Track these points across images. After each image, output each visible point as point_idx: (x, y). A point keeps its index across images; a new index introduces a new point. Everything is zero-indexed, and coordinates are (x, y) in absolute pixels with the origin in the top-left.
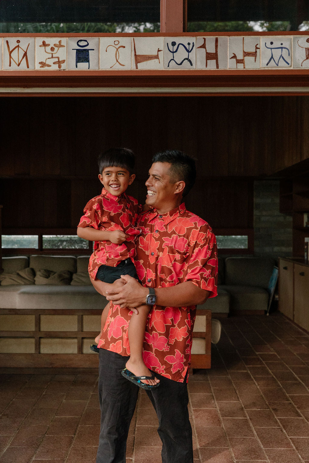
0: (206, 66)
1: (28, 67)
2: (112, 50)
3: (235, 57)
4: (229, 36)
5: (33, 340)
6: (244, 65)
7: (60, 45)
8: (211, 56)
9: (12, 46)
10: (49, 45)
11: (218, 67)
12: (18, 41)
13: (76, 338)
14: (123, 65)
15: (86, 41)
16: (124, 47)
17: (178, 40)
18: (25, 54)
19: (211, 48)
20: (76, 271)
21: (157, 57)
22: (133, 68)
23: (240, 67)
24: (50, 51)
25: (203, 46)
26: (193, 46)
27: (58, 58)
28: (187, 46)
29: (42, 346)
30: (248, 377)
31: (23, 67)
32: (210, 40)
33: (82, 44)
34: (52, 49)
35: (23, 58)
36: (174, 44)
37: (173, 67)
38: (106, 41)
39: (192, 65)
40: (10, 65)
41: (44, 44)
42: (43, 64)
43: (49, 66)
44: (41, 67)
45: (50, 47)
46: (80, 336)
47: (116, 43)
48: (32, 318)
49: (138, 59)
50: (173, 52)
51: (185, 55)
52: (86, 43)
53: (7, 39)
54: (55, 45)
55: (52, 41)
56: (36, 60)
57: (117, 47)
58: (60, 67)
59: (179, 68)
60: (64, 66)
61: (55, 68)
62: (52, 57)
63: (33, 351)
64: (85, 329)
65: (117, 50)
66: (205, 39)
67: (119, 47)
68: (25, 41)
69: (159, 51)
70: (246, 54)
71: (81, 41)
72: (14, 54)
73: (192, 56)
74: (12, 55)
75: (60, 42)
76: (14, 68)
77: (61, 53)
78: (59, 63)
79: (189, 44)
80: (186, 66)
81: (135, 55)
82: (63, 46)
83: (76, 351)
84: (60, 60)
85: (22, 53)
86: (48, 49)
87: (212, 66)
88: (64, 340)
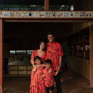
3: (58, 15)
4: (57, 11)
5: (17, 71)
7: (26, 13)
8: (54, 15)
12: (18, 12)
13: (26, 71)
14: (38, 17)
17: (48, 12)
18: (20, 14)
21: (44, 15)
22: (40, 17)
23: (59, 17)
25: (52, 13)
29: (19, 72)
31: (19, 17)
32: (54, 12)
37: (47, 17)
38: (35, 12)
40: (17, 16)
41: (23, 13)
42: (23, 16)
49: (41, 15)
50: (47, 14)
51: (49, 15)
52: (31, 13)
53: (16, 12)
57: (37, 13)
63: (17, 73)
64: (28, 69)
68: (20, 12)
70: (60, 15)
72: (18, 14)
78: (26, 16)
79: (50, 13)
80: (49, 17)
83: (26, 73)
87: (54, 17)
88: (23, 71)
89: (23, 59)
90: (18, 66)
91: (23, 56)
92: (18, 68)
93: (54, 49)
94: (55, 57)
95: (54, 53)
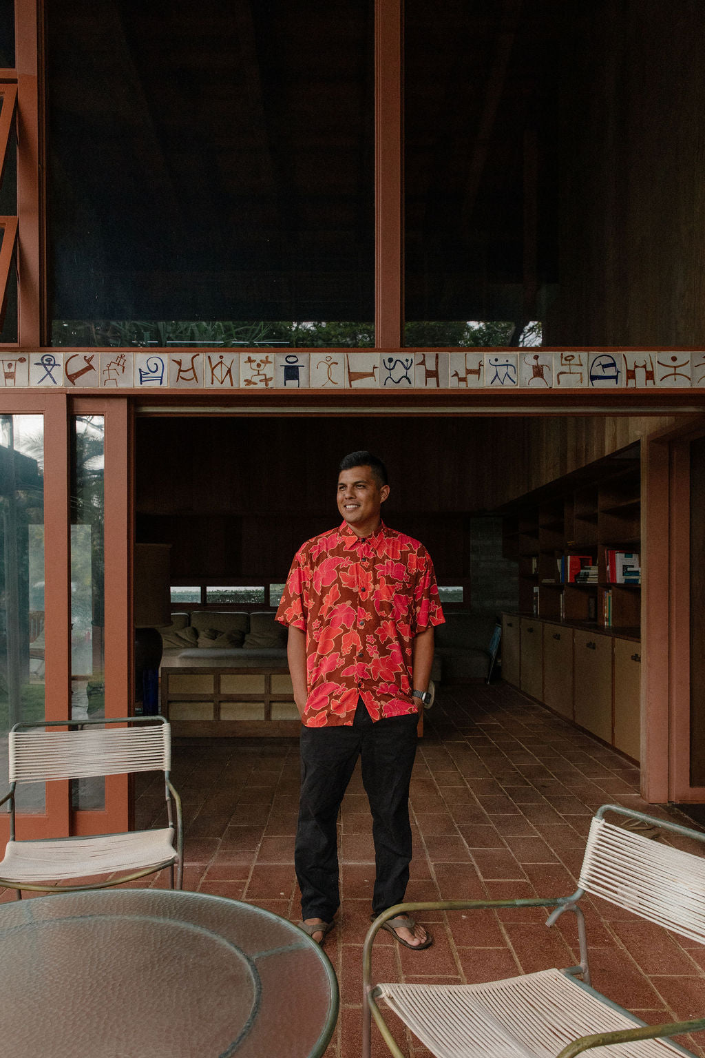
0: (426, 385)
1: (232, 385)
2: (324, 367)
3: (457, 374)
4: (451, 352)
5: (212, 705)
6: (467, 384)
7: (267, 362)
8: (430, 374)
9: (215, 361)
10: (254, 361)
11: (438, 386)
12: (221, 357)
13: (263, 702)
14: (336, 383)
15: (295, 357)
16: (337, 364)
17: (395, 356)
18: (229, 371)
19: (431, 365)
20: (249, 632)
21: (372, 375)
22: (347, 386)
23: (463, 386)
24: (255, 367)
25: (423, 363)
26: (412, 362)
27: (265, 375)
28: (405, 363)
29: (222, 712)
30: (466, 747)
31: (227, 385)
32: (430, 356)
33: (290, 359)
34: (259, 365)
35: (227, 375)
36: (390, 360)
37: (390, 386)
38: (317, 357)
39: (410, 383)
40: (212, 383)
42: (248, 382)
43: (256, 384)
44: (247, 385)
45: (256, 363)
46: (268, 699)
47: (328, 359)
48: (211, 678)
49: (353, 376)
50: (390, 370)
51: (403, 372)
52: (295, 359)
53: (210, 354)
54: (261, 361)
55: (258, 357)
56: (241, 377)
57: (329, 363)
58: (267, 385)
59: (397, 387)
60: (271, 384)
61: (261, 386)
62: (259, 374)
63: (211, 717)
64: (275, 691)
65: (329, 366)
66: (424, 354)
67: (332, 364)
68: (228, 357)
69: (374, 368)
70: (469, 372)
71: (290, 356)
72: (217, 371)
73: (411, 373)
74: (214, 371)
75: (267, 358)
76: (217, 385)
77: (268, 370)
78: (266, 380)
79: (407, 360)
80: (404, 385)
81: (349, 372)
82: (271, 362)
83: (263, 718)
84: (267, 377)
85: (225, 370)
86: (254, 365)
87: (432, 384)
88: (248, 704)
89: (247, 637)
90: (217, 673)
91: (248, 618)
92: (217, 684)
93: (390, 580)
94: (391, 634)
95: (381, 606)
